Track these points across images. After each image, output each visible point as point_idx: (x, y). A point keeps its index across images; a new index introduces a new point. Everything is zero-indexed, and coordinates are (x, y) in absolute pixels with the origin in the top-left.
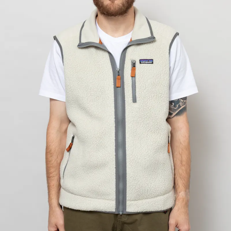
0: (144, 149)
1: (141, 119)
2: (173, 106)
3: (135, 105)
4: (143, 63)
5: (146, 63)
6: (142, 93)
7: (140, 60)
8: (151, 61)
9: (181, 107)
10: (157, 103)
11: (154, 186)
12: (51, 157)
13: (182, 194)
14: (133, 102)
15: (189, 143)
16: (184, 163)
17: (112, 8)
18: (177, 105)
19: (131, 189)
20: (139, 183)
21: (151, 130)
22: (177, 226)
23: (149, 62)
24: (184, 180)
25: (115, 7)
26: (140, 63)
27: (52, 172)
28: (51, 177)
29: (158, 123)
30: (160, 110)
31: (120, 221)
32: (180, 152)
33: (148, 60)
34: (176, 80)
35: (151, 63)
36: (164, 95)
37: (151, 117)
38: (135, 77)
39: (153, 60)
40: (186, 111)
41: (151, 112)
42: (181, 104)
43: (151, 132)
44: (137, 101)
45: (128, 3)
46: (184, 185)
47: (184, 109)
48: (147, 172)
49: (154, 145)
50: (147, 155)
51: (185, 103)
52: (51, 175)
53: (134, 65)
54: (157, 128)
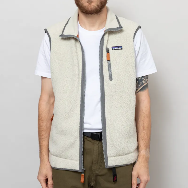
0: (118, 116)
1: (116, 93)
2: (137, 83)
3: (112, 82)
4: (114, 50)
5: (117, 49)
6: (116, 72)
7: (112, 47)
8: (120, 48)
9: (144, 84)
10: (129, 79)
11: (127, 146)
12: (42, 123)
13: (143, 152)
14: (110, 80)
15: (150, 112)
16: (145, 128)
17: (89, 8)
18: (141, 83)
19: (110, 148)
20: (116, 143)
21: (124, 101)
22: (138, 177)
23: (119, 48)
24: (145, 142)
25: (91, 7)
26: (113, 49)
27: (43, 134)
28: (43, 138)
29: (130, 95)
30: (131, 86)
31: (94, 173)
32: (143, 120)
33: (118, 47)
34: (140, 62)
35: (121, 49)
36: (133, 73)
37: (124, 91)
38: (110, 60)
39: (122, 46)
40: (148, 88)
41: (124, 87)
42: (144, 82)
43: (124, 103)
44: (113, 79)
45: (102, 4)
46: (145, 146)
47: (147, 86)
48: (121, 134)
49: (126, 113)
50: (121, 121)
51: (147, 81)
52: (43, 137)
53: (108, 52)
54: (129, 100)
